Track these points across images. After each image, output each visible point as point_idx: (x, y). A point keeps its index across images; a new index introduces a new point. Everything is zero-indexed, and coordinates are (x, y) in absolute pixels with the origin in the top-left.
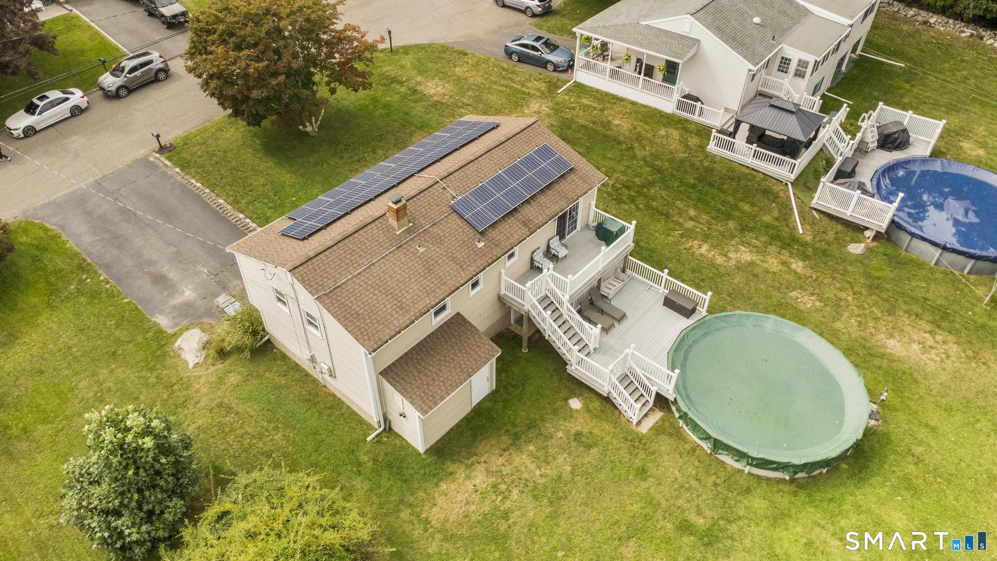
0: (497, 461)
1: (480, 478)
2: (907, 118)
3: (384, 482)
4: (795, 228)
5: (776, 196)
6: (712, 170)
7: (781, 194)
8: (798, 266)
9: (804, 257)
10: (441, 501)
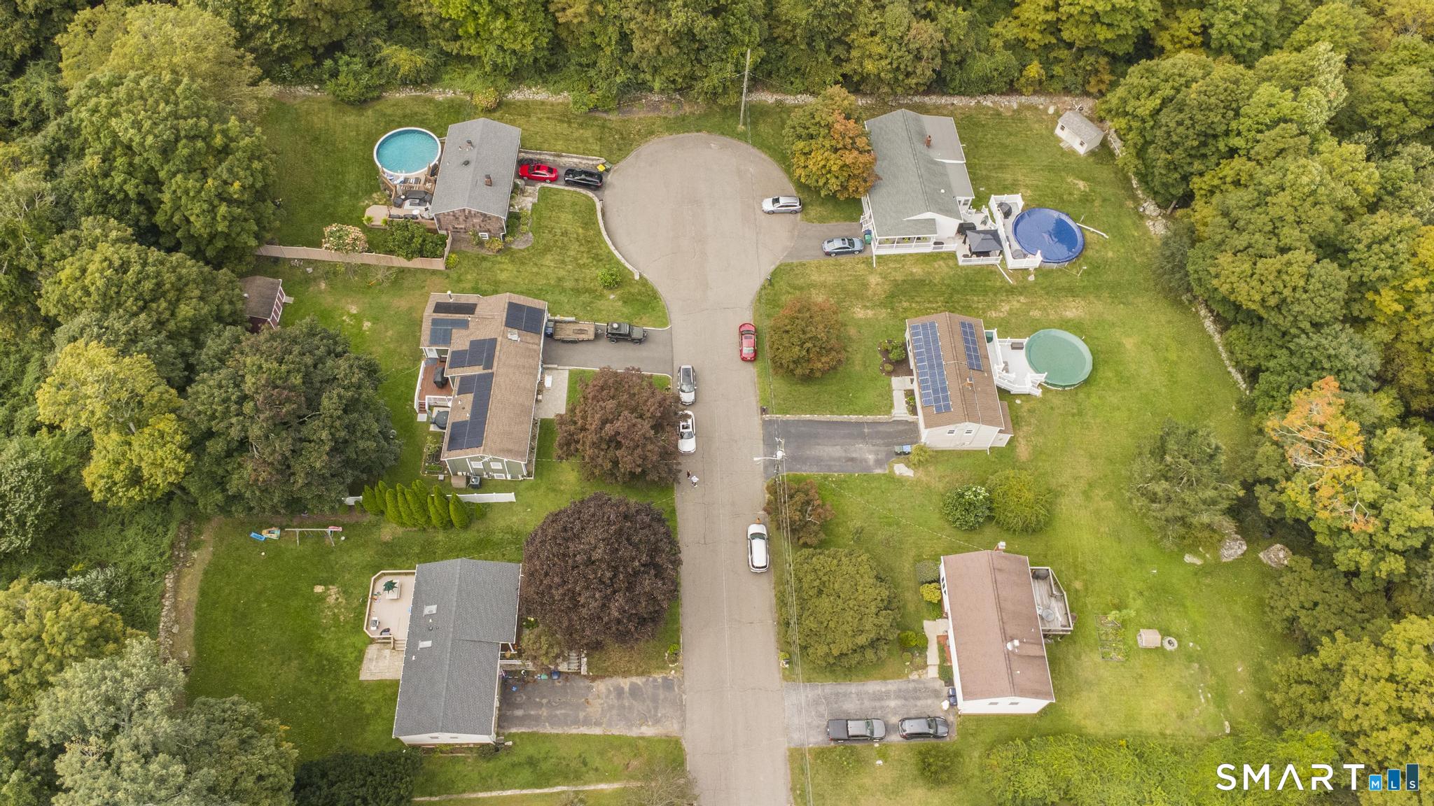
2: (1005, 198)
4: (1008, 280)
6: (968, 272)
9: (1021, 294)
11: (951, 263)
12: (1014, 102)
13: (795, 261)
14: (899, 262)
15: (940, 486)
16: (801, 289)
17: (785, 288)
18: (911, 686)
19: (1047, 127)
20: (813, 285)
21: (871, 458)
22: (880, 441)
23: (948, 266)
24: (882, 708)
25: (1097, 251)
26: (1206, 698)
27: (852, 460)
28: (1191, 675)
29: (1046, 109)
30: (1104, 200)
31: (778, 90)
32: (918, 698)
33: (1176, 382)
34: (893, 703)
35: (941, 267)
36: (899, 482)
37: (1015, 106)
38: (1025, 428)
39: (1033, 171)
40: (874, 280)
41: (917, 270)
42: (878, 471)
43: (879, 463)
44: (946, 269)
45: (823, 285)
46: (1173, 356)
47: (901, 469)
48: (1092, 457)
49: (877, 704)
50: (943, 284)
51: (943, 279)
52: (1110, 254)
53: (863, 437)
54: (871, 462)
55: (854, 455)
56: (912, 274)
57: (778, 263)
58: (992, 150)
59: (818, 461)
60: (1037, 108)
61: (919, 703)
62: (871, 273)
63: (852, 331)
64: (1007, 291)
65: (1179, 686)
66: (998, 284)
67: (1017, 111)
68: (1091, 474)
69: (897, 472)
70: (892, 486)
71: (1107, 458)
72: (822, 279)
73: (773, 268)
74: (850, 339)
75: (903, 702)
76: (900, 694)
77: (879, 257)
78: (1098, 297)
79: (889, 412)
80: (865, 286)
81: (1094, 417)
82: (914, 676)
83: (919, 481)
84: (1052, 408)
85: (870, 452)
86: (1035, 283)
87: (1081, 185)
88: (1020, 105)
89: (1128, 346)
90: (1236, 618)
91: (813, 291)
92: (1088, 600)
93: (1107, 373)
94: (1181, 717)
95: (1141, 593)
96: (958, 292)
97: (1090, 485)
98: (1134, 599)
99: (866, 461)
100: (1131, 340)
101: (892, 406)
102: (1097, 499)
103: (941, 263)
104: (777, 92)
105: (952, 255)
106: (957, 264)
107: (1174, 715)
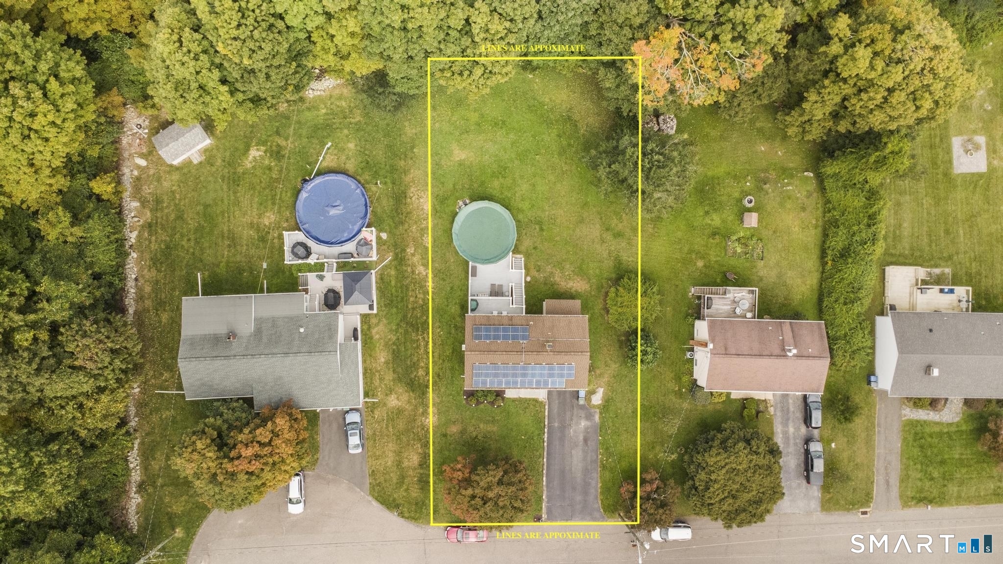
0: (563, 284)
1: (571, 284)
2: (287, 248)
3: (591, 304)
4: (390, 261)
5: (381, 275)
6: (385, 305)
7: (379, 273)
8: (410, 250)
9: (404, 250)
10: (583, 288)
11: (374, 321)
12: (132, 206)
13: (368, 481)
14: (373, 374)
15: (614, 366)
16: (402, 478)
17: (402, 492)
18: (779, 414)
19: (169, 172)
20: (399, 464)
21: (583, 423)
22: (568, 414)
23: (377, 324)
24: (795, 438)
25: (348, 158)
26: (788, 184)
27: (586, 440)
28: (773, 192)
29: (138, 167)
30: (278, 133)
31: (122, 491)
32: (788, 409)
33: (504, 122)
34: (791, 430)
35: (379, 331)
36: (607, 402)
37: (136, 204)
38: (557, 279)
39: (237, 203)
40: (393, 402)
41: (382, 357)
42: (597, 418)
43: (589, 417)
44: (381, 327)
45: (399, 453)
46: (474, 117)
47: (597, 399)
48: (582, 221)
49: (792, 442)
50: (397, 331)
51: (391, 330)
52: (351, 146)
53: (563, 427)
54: (588, 423)
55: (581, 438)
56: (387, 363)
57: (370, 498)
58: (206, 245)
59: (586, 471)
60: (138, 179)
61: (792, 409)
62: (385, 404)
63: (454, 429)
64: (400, 264)
65: (782, 205)
66: (393, 272)
67: (144, 203)
68: (598, 226)
69: (600, 402)
70: (612, 408)
71: (582, 208)
72: (391, 454)
73: (375, 503)
74: (463, 432)
75: (790, 421)
76: (785, 424)
77: (366, 395)
78: (406, 172)
79: (541, 404)
80: (400, 411)
81: (544, 211)
82: (771, 410)
83: (609, 384)
84: (535, 248)
85: (578, 423)
86: (391, 233)
87: (255, 153)
88: (134, 197)
89: (463, 157)
90: (722, 138)
91: (406, 464)
92: (713, 259)
93: (495, 186)
94: (804, 209)
95: (707, 213)
96: (405, 317)
97: (607, 230)
98: (712, 220)
99: (586, 428)
100: (456, 152)
101: (536, 401)
102: (620, 226)
103: (374, 331)
104: (126, 492)
105: (365, 318)
106: (376, 315)
107: (803, 214)
